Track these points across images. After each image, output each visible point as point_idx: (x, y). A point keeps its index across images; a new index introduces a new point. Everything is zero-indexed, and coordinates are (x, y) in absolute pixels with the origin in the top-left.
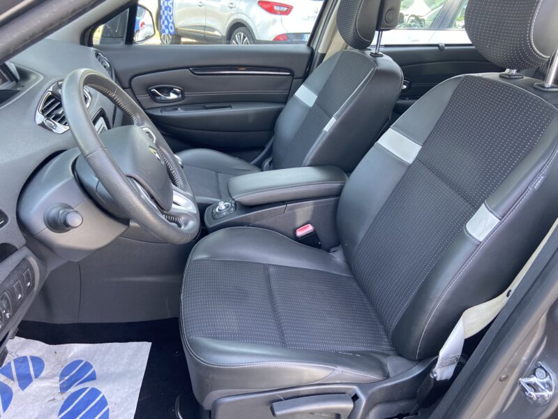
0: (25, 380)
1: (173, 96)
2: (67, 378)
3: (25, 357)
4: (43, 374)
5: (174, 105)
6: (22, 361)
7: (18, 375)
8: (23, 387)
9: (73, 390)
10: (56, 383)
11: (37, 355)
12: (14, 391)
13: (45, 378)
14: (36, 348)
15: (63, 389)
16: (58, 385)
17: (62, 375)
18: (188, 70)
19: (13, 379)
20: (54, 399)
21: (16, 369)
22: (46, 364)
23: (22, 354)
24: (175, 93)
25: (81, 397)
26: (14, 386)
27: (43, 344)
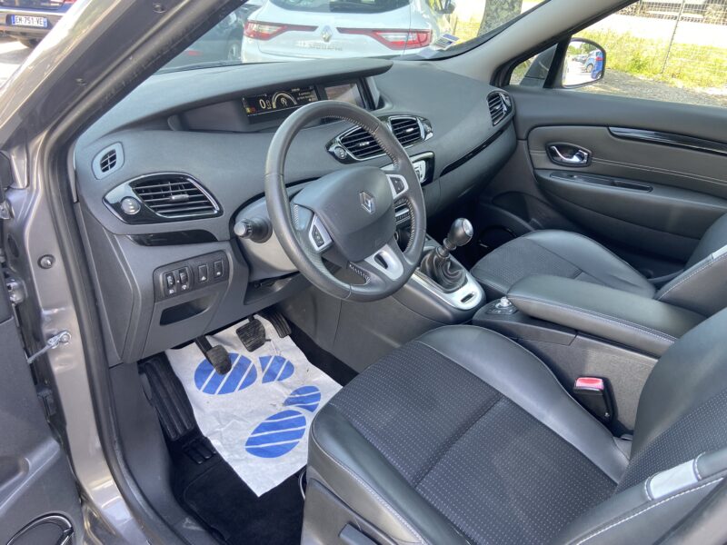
0: (270, 376)
1: (575, 159)
2: (297, 396)
3: (284, 359)
4: (284, 381)
5: (572, 171)
6: (280, 360)
7: (269, 370)
8: (265, 380)
9: (292, 408)
10: (287, 394)
11: (294, 364)
12: (257, 379)
13: (284, 385)
14: (297, 357)
15: (288, 402)
16: (286, 397)
17: (297, 392)
18: (605, 128)
19: (263, 370)
20: (275, 406)
21: (272, 365)
22: (294, 374)
23: (284, 355)
24: (581, 157)
25: (291, 417)
26: (260, 375)
27: (305, 358)
